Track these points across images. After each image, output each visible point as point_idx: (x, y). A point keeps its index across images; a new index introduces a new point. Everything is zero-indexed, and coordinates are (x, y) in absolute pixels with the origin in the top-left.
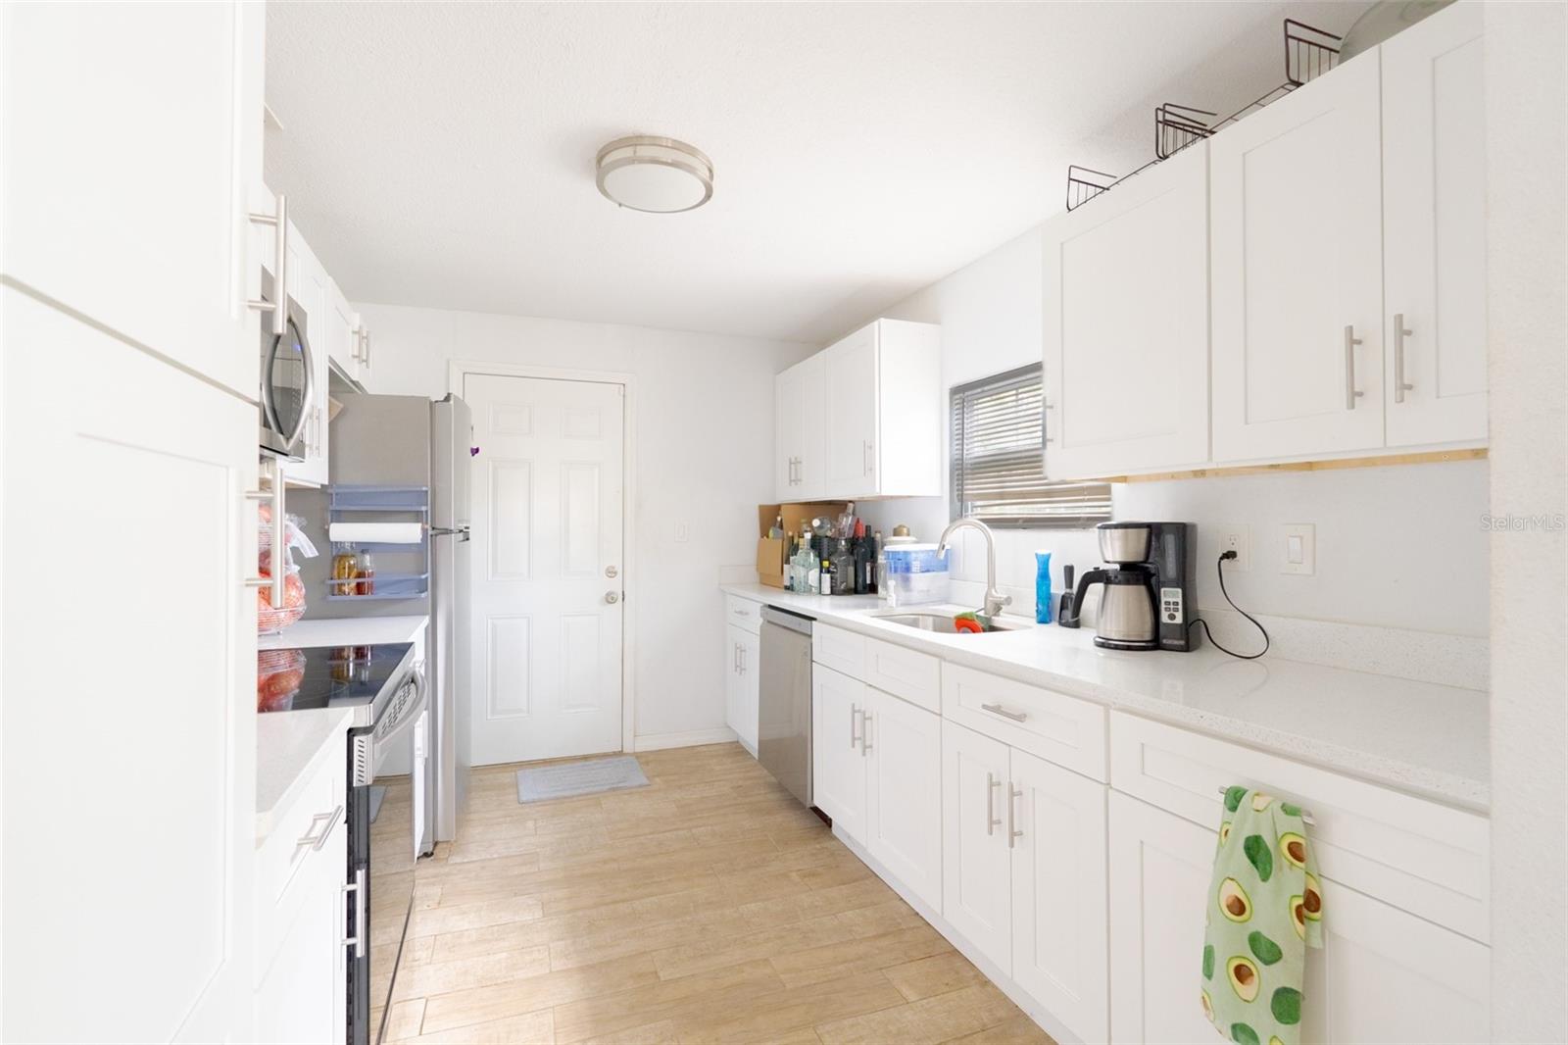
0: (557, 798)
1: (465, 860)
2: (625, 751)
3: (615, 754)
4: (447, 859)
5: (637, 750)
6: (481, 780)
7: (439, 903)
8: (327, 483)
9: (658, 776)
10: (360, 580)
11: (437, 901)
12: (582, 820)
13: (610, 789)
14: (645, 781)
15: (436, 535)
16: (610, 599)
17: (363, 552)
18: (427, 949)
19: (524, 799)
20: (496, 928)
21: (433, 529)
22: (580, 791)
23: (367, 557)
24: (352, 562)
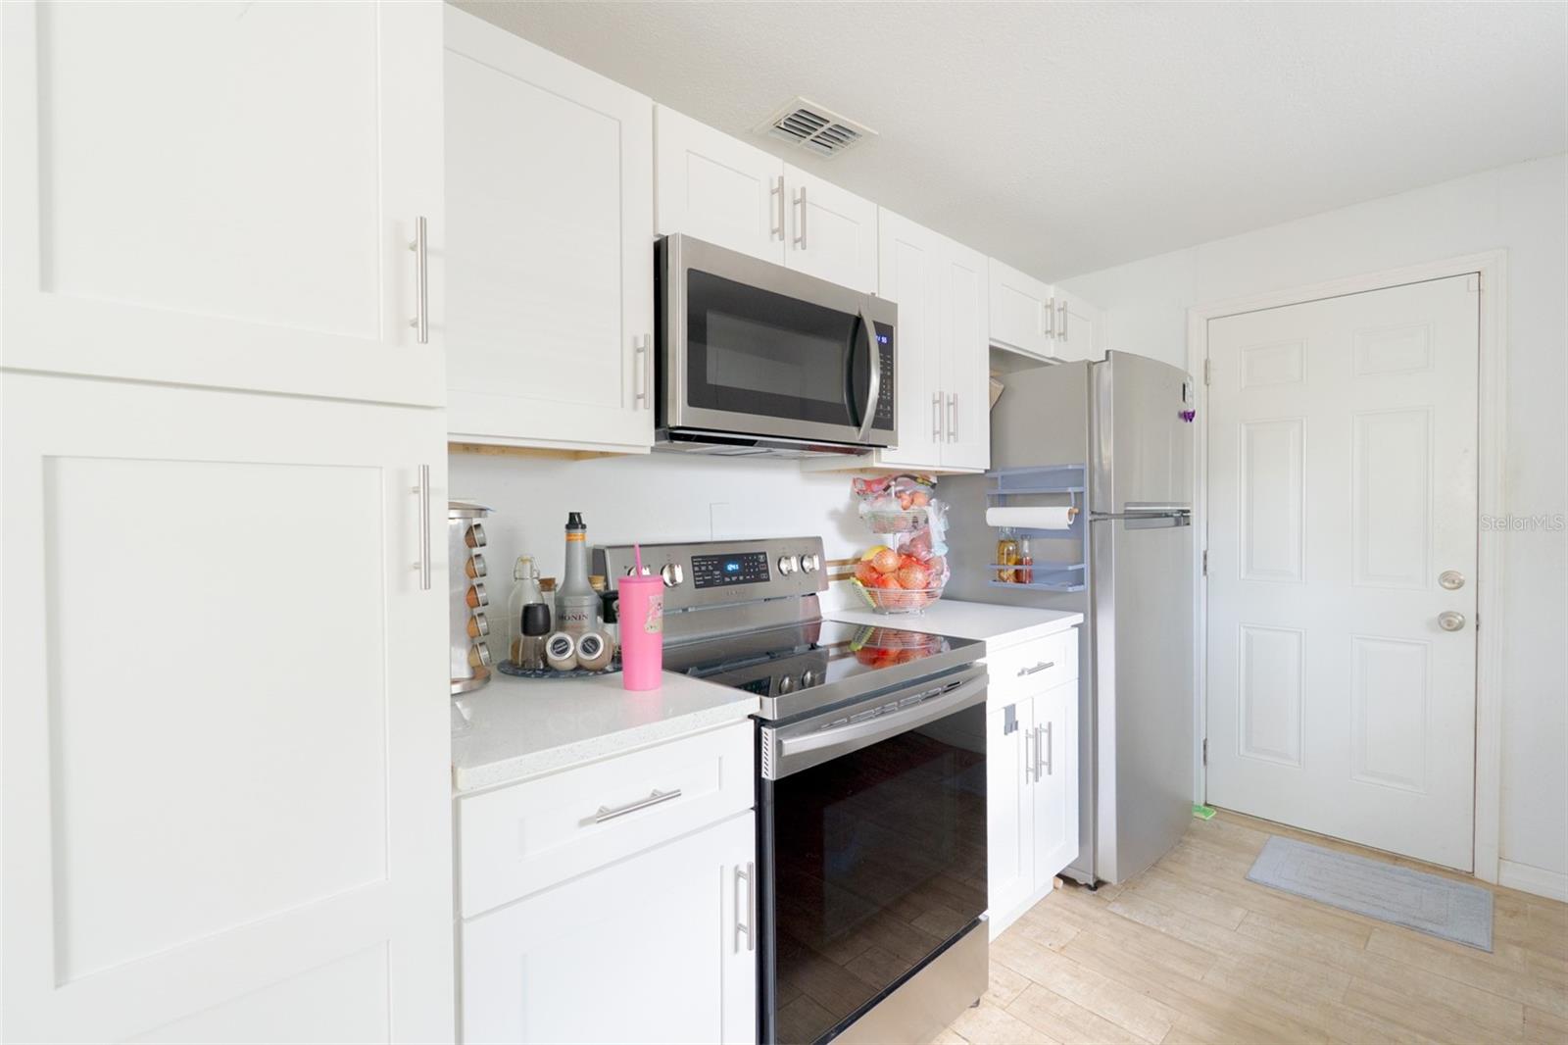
0: (1303, 897)
1: (1126, 916)
2: (1477, 875)
3: (1456, 873)
4: (1110, 902)
5: (1503, 882)
6: (1219, 828)
7: (1063, 948)
8: (988, 468)
9: (1518, 944)
10: (1019, 567)
11: (1062, 945)
12: (1318, 946)
13: (1398, 923)
14: (1483, 941)
15: (1095, 520)
16: (1449, 623)
17: (1023, 537)
18: (1014, 991)
19: (1253, 875)
20: (1095, 1018)
21: (1093, 513)
22: (1348, 904)
23: (1026, 544)
24: (1011, 548)
